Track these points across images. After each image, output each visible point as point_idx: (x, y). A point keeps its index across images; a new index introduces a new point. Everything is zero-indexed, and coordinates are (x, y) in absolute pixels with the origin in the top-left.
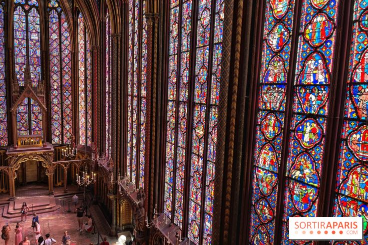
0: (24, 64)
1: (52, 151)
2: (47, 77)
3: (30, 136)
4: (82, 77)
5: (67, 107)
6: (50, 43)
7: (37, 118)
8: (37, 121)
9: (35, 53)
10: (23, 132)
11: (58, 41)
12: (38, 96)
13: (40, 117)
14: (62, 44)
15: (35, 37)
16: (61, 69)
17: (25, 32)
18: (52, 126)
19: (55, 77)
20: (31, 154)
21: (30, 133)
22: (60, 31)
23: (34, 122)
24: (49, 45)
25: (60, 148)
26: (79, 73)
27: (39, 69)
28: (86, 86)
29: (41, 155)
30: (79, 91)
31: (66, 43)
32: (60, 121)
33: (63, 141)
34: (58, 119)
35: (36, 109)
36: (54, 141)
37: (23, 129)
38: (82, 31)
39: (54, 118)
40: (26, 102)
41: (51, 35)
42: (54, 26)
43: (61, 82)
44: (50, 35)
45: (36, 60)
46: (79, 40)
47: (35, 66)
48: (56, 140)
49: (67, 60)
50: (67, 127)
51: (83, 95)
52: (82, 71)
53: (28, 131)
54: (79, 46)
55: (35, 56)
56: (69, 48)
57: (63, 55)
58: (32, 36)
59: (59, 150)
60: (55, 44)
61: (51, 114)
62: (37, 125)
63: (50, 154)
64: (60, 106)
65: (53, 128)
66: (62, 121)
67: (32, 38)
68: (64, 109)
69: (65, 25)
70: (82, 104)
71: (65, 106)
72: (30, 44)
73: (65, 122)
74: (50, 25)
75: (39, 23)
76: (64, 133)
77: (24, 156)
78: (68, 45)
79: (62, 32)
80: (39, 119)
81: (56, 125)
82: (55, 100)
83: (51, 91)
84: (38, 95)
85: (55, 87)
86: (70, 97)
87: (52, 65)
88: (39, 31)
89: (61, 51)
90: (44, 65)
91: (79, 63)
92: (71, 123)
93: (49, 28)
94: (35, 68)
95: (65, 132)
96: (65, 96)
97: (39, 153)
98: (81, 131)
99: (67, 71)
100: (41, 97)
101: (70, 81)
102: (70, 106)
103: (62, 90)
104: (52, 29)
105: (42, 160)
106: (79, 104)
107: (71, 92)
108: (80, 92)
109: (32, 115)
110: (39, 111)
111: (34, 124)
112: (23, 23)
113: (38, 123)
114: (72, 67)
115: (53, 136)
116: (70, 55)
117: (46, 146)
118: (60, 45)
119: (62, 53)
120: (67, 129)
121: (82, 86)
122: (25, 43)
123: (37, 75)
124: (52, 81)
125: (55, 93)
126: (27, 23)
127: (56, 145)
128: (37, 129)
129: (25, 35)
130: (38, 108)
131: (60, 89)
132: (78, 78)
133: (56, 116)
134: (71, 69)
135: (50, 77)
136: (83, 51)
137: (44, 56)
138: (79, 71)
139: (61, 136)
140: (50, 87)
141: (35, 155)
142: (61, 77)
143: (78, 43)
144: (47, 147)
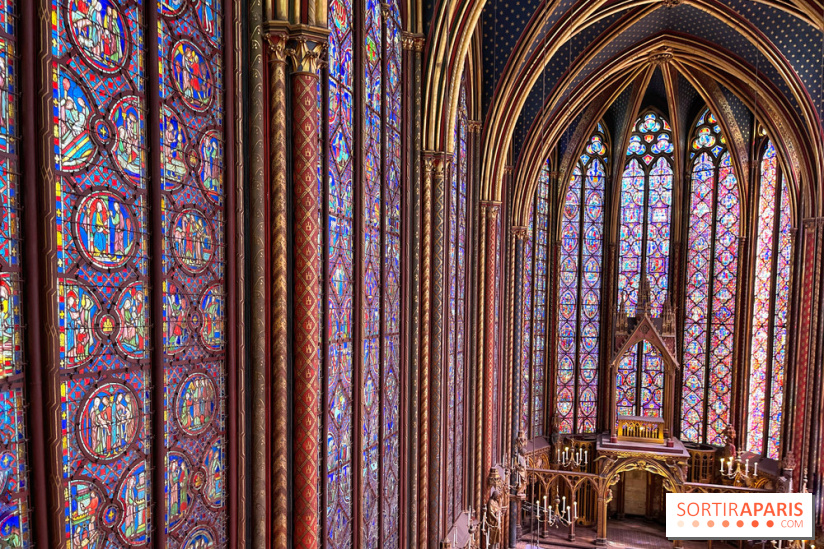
0: (636, 272)
1: (686, 458)
2: (679, 298)
3: (637, 419)
4: (762, 295)
5: (720, 362)
6: (691, 224)
7: (652, 382)
8: (652, 388)
9: (659, 248)
10: (624, 409)
11: (709, 220)
12: (664, 338)
13: (659, 380)
14: (718, 224)
15: (660, 216)
16: (712, 277)
17: (642, 209)
18: (683, 401)
19: (697, 297)
20: (642, 457)
21: (638, 413)
22: (715, 195)
23: (647, 391)
24: (688, 228)
25: (700, 452)
26: (756, 284)
27: (664, 281)
28: (772, 314)
29: (662, 463)
30: (751, 327)
31: (728, 219)
32: (702, 393)
33: (705, 439)
34: (698, 388)
35: (653, 363)
36: (685, 436)
37: (625, 403)
38: (769, 189)
39: (688, 384)
40: (635, 350)
41: (695, 208)
42: (703, 186)
43: (710, 306)
44: (692, 208)
45: (660, 262)
46: (760, 210)
47: (657, 275)
48: (691, 434)
49: (727, 258)
50: (719, 408)
51: (763, 335)
52: (765, 279)
53: (634, 408)
54: (760, 222)
55: (658, 255)
56: (735, 230)
57: (719, 248)
58: (655, 214)
59: (697, 456)
60: (703, 227)
61: (682, 375)
62: (652, 398)
63: (680, 463)
64: (703, 359)
65: (685, 406)
66: (707, 394)
67: (655, 219)
68: (712, 365)
69: (730, 181)
70: (758, 356)
71: (714, 360)
72: (649, 232)
73: (712, 396)
74: (694, 186)
75: (670, 187)
76: (710, 421)
77: (628, 458)
78: (733, 224)
79: (719, 199)
80: (656, 385)
81: (691, 400)
82: (692, 346)
83: (686, 327)
84: (664, 335)
85: (696, 318)
86: (730, 338)
87: (691, 270)
88: (670, 203)
89: (714, 240)
90: (676, 271)
91: (758, 261)
92: (728, 398)
93: (690, 193)
94: (657, 280)
95: (711, 417)
96: (717, 337)
97: (659, 458)
98: (754, 420)
99: (725, 281)
100: (668, 340)
101: (732, 304)
102: (729, 360)
103: (710, 324)
104: (698, 195)
105: (664, 475)
106: (750, 355)
107: (732, 328)
108: (754, 329)
109: (644, 375)
110: (658, 368)
111: (645, 395)
112: (638, 191)
113: (653, 393)
114: (738, 274)
115: (683, 425)
116: (736, 246)
117: (672, 445)
118: (714, 227)
119: (717, 243)
120: (718, 411)
121: (761, 315)
122: (641, 231)
123: (659, 293)
124: (689, 304)
125: (695, 330)
126: (647, 190)
127: (689, 445)
128: (652, 406)
129: (642, 214)
130: (656, 361)
131: (706, 321)
132: (753, 296)
133: (692, 381)
134: (737, 277)
135: (685, 297)
136: (770, 233)
137: (677, 255)
138: (757, 280)
139: (701, 426)
140: (685, 317)
141: (651, 460)
142: (711, 296)
143: (757, 217)
144: (675, 448)
